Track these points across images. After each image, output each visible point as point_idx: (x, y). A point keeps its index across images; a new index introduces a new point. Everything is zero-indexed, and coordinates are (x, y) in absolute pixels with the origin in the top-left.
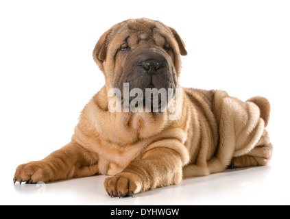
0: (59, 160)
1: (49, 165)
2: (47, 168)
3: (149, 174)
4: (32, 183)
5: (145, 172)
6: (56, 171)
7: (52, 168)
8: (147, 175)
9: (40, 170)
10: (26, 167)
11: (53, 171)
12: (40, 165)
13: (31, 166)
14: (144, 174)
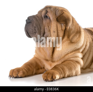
0: (28, 66)
1: (24, 69)
2: (24, 70)
3: (63, 70)
4: (18, 78)
5: (61, 69)
6: (28, 71)
7: (26, 70)
8: (62, 70)
9: (21, 71)
10: (15, 70)
11: (27, 71)
12: (21, 69)
13: (17, 70)
14: (60, 70)
